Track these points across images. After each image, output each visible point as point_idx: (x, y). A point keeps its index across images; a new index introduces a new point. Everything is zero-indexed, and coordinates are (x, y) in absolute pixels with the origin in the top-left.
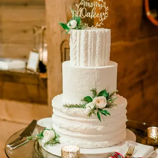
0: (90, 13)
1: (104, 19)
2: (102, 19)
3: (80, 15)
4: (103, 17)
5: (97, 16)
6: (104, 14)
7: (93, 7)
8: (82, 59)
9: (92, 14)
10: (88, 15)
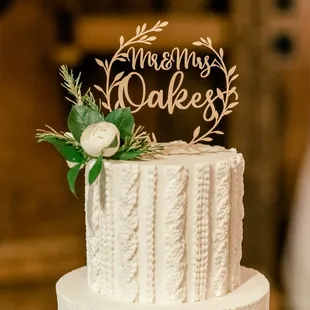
0: (160, 94)
1: (225, 112)
2: (215, 114)
3: (120, 101)
4: (219, 105)
5: (193, 102)
6: (220, 94)
7: (174, 69)
8: (169, 275)
9: (171, 94)
10: (153, 99)
